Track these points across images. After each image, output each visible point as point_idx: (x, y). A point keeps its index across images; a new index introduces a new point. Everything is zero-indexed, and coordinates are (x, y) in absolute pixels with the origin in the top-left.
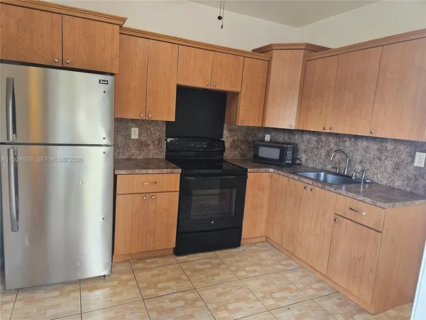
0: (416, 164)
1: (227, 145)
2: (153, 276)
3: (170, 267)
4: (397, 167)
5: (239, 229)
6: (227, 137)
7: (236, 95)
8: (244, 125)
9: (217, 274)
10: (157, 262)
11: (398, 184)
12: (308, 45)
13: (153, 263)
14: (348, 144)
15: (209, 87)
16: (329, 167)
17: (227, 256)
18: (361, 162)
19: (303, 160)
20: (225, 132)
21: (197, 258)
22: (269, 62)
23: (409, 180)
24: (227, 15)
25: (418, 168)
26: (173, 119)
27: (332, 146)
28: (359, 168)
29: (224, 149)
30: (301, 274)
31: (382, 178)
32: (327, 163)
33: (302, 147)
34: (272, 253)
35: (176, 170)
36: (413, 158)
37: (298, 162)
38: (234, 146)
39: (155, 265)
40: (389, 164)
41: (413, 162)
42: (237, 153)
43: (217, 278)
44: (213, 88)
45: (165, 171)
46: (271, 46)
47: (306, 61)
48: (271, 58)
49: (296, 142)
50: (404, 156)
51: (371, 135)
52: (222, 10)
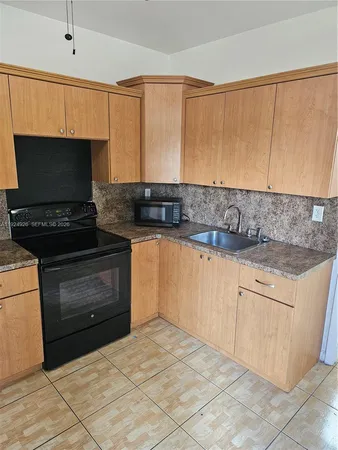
0: (314, 218)
1: (99, 207)
2: (16, 417)
3: (40, 393)
4: (294, 222)
5: (127, 312)
6: (97, 197)
7: (103, 143)
8: (119, 182)
9: (108, 386)
10: (19, 391)
11: (295, 241)
12: (187, 78)
13: (14, 393)
14: (239, 197)
15: (64, 136)
16: (220, 224)
17: (115, 353)
18: (255, 217)
19: (190, 216)
20: (95, 192)
21: (77, 367)
22: (142, 99)
23: (307, 235)
24: (78, 32)
25: (316, 222)
26: (14, 185)
27: (221, 199)
28: (252, 224)
29: (96, 213)
30: (205, 355)
31: (278, 234)
32: (217, 218)
33: (188, 201)
34: (168, 333)
35: (30, 262)
36: (311, 211)
37: (185, 218)
38: (108, 207)
39: (17, 396)
40: (286, 219)
41: (311, 216)
42: (113, 216)
43: (108, 393)
44: (69, 136)
45: (12, 266)
46: (140, 78)
47: (186, 99)
48: (143, 93)
49: (180, 196)
50: (301, 210)
51: (269, 191)
52: (70, 25)
